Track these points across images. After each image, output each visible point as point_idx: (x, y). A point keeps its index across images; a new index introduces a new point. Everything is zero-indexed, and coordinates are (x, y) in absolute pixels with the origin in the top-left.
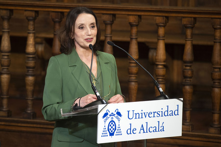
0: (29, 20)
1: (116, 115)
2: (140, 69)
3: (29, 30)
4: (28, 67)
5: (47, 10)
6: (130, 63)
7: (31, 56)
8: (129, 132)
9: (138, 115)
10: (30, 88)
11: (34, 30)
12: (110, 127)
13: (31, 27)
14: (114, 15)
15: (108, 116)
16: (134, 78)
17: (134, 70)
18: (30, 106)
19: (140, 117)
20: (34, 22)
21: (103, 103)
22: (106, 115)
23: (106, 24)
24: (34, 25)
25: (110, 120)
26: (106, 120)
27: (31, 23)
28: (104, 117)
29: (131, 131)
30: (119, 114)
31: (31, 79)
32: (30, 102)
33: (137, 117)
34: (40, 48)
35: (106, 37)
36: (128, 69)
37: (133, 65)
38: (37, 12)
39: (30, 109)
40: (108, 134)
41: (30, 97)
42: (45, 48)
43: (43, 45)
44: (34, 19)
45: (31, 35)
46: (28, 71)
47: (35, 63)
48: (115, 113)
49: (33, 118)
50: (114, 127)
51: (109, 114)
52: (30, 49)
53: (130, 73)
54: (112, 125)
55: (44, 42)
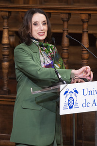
0: (4, 19)
1: (74, 93)
2: (90, 55)
3: (4, 26)
4: (4, 55)
5: (17, 10)
6: (83, 51)
7: (6, 46)
8: (84, 105)
9: (90, 92)
10: (5, 71)
11: (8, 26)
12: (69, 102)
13: (5, 24)
14: (70, 14)
15: (68, 93)
16: (86, 62)
17: (86, 56)
18: (6, 85)
19: (93, 93)
20: (8, 20)
21: (64, 84)
22: (66, 92)
23: (64, 21)
24: (8, 22)
25: (69, 96)
26: (66, 96)
27: (6, 20)
28: (65, 94)
29: (86, 104)
30: (76, 91)
31: (6, 64)
32: (6, 82)
33: (90, 94)
34: (12, 39)
35: (64, 31)
36: (81, 55)
37: (85, 52)
38: (10, 12)
39: (5, 87)
40: (68, 107)
41: (6, 78)
42: (16, 39)
43: (14, 37)
44: (8, 18)
45: (6, 30)
46: (4, 58)
47: (9, 51)
48: (73, 91)
49: (8, 95)
50: (72, 102)
51: (69, 92)
52: (5, 41)
53: (83, 59)
54: (71, 101)
55: (15, 34)
